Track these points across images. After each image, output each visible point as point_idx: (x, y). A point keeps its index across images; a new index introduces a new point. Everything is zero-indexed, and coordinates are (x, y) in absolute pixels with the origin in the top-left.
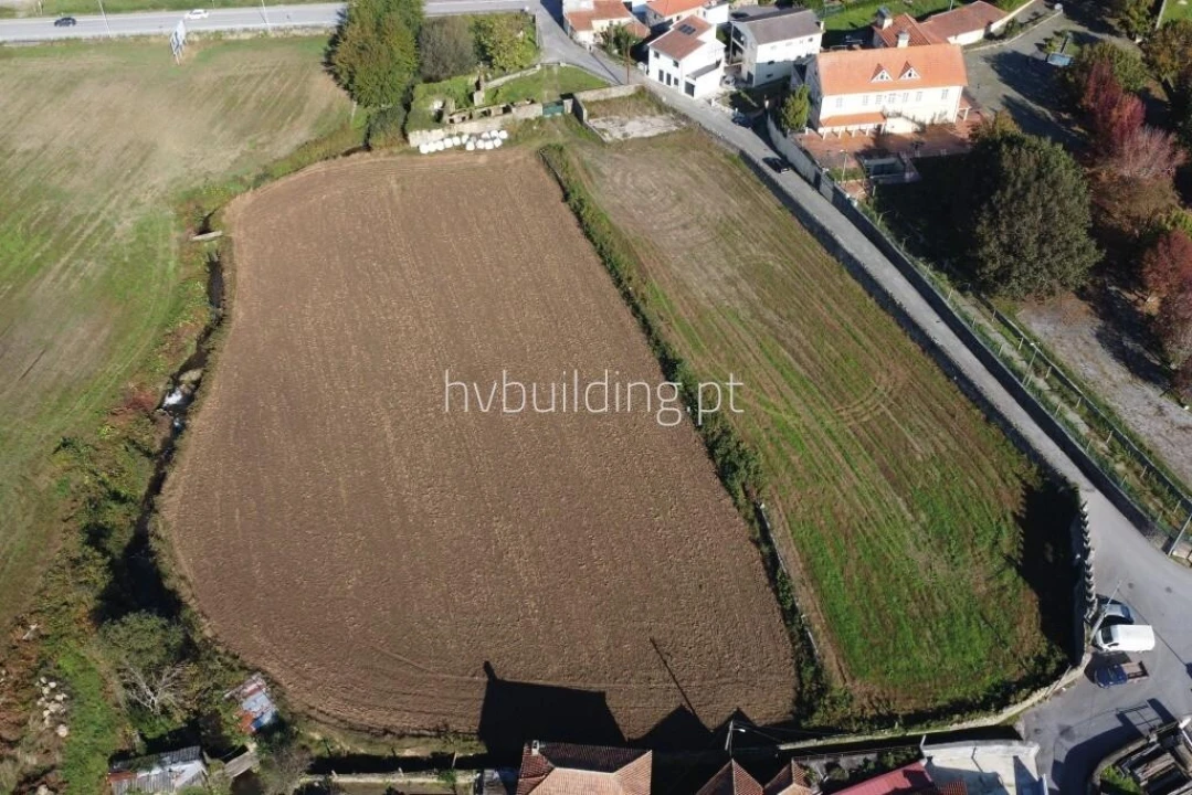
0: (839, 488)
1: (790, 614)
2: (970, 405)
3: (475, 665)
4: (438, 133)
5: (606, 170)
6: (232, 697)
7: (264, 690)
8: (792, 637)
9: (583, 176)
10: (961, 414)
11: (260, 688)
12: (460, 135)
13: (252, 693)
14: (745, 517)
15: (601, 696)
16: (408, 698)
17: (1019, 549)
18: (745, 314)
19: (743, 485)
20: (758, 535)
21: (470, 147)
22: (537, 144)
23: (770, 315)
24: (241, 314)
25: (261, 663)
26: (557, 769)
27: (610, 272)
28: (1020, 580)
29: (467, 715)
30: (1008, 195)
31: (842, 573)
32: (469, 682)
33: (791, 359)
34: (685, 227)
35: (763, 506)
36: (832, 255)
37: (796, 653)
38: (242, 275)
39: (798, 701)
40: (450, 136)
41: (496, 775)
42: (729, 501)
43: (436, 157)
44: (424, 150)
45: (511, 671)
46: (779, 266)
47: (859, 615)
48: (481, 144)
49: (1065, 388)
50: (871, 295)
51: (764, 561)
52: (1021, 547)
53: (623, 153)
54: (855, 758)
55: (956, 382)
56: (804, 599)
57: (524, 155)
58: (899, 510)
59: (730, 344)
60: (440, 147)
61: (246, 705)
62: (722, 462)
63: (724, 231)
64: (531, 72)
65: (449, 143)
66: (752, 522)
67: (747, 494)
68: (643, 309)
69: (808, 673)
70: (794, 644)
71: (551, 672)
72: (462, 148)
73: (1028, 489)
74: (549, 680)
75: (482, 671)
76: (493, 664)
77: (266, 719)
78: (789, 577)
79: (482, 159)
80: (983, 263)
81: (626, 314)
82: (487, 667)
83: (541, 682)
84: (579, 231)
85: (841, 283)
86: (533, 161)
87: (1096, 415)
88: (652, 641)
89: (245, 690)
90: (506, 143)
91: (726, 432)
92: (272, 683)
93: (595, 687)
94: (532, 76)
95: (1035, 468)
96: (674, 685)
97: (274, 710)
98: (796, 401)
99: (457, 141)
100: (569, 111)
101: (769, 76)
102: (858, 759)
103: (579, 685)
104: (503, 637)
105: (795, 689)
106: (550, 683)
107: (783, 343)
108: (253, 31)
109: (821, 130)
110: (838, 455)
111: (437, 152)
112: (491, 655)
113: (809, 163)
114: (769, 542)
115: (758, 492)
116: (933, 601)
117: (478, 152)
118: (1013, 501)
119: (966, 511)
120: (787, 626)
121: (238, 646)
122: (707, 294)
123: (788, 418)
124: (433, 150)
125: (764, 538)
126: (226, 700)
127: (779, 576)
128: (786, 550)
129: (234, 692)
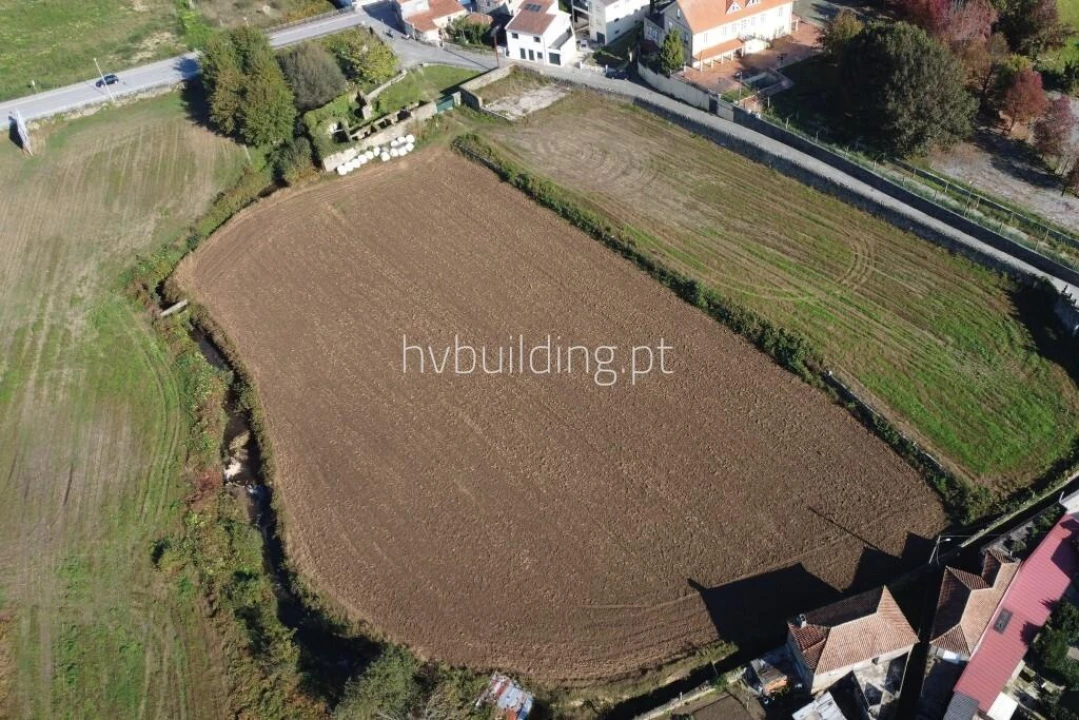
0: (877, 339)
1: (902, 447)
2: (931, 245)
3: (681, 586)
4: (351, 152)
5: (527, 145)
6: (484, 704)
7: (511, 684)
8: (912, 464)
9: (510, 155)
10: (930, 254)
11: (506, 684)
12: (370, 149)
13: (500, 692)
14: (818, 386)
15: (799, 565)
16: (642, 636)
17: (1030, 339)
18: (720, 229)
19: (805, 363)
20: (837, 397)
21: (385, 157)
22: (447, 139)
23: (739, 224)
24: (257, 369)
25: (489, 664)
26: (833, 629)
27: (583, 229)
28: (1044, 360)
29: (703, 628)
30: (906, 73)
31: (920, 400)
32: (685, 602)
33: (779, 253)
34: (624, 173)
35: (831, 373)
36: (760, 162)
37: (923, 474)
38: (233, 333)
39: (947, 507)
40: (362, 152)
41: (762, 662)
42: (797, 380)
43: (357, 174)
44: (342, 171)
45: (716, 579)
46: (722, 183)
47: (951, 426)
48: (395, 153)
49: (995, 211)
50: (808, 185)
51: (854, 416)
52: (1030, 336)
53: (531, 126)
54: (1020, 530)
55: (913, 231)
56: (907, 431)
57: (440, 153)
58: (930, 340)
59: (724, 256)
60: (357, 164)
61: (502, 703)
62: (776, 351)
63: (660, 168)
64: (399, 78)
65: (363, 159)
66: (825, 389)
67: (811, 369)
68: (634, 250)
69: (942, 486)
70: (917, 469)
71: (747, 567)
72: (378, 159)
73: (1009, 293)
74: (749, 572)
75: (689, 588)
76: (695, 579)
77: (528, 707)
78: (885, 419)
79: (403, 166)
80: (901, 132)
81: (618, 260)
82: (692, 583)
83: (743, 577)
84: (532, 203)
85: (778, 183)
86: (451, 155)
87: (1027, 223)
88: (810, 508)
89: (493, 692)
90: (417, 145)
91: (765, 326)
92: (514, 676)
93: (790, 562)
94: (402, 82)
95: (1005, 275)
96: (848, 535)
97: (531, 697)
98: (803, 285)
99: (370, 155)
100: (459, 103)
101: (617, 32)
102: (1022, 530)
103: (775, 566)
104: (688, 554)
105: (938, 500)
106: (752, 574)
107: (764, 243)
108: (96, 105)
109: (696, 65)
110: (860, 314)
111: (356, 170)
112: (688, 572)
113: (701, 93)
114: (851, 399)
115: (821, 363)
116: (997, 399)
117: (395, 160)
118: (1005, 307)
119: (977, 323)
120: (902, 457)
121: (458, 658)
122: (678, 222)
123: (805, 299)
124: (351, 169)
125: (844, 397)
126: (480, 708)
127: (876, 422)
128: (870, 400)
129: (482, 698)
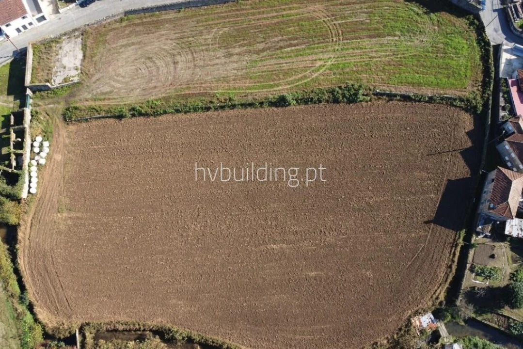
0: (375, 57)
1: (431, 100)
3: (425, 227)
5: (106, 89)
6: (420, 331)
7: (420, 317)
8: (440, 103)
9: (106, 102)
11: (419, 319)
12: (30, 165)
13: (421, 323)
14: (375, 100)
15: (449, 181)
16: (435, 257)
17: (422, 8)
18: (255, 57)
19: (364, 95)
20: (387, 98)
23: (260, 46)
25: (405, 317)
26: (509, 200)
28: (436, 14)
29: (447, 234)
31: (418, 73)
32: (432, 231)
33: (294, 48)
34: (175, 63)
35: (378, 91)
37: (447, 104)
39: (467, 110)
41: (480, 227)
45: (431, 213)
46: (225, 29)
47: (439, 75)
48: (44, 155)
51: (402, 101)
52: (421, 6)
53: (92, 75)
56: (429, 92)
57: (65, 132)
58: (392, 40)
59: (275, 71)
61: (425, 325)
62: (347, 99)
63: (187, 45)
66: (379, 98)
67: (367, 95)
68: (236, 103)
69: (459, 104)
70: (443, 104)
71: (434, 198)
74: (438, 199)
75: (428, 225)
76: (426, 220)
77: (432, 317)
78: (416, 94)
79: (58, 157)
81: (230, 113)
82: (426, 223)
85: (249, 7)
86: (72, 128)
88: (428, 155)
89: (418, 326)
90: (48, 139)
91: (332, 92)
92: (417, 313)
93: (445, 181)
96: (450, 153)
97: (430, 313)
99: (34, 168)
100: (32, 94)
102: (501, 99)
103: (442, 189)
104: (413, 213)
105: (461, 110)
107: (282, 48)
110: (356, 51)
112: (421, 220)
114: (395, 95)
115: (370, 89)
116: (438, 47)
119: (400, 17)
120: (433, 103)
121: (393, 328)
125: (391, 96)
126: (420, 334)
127: (413, 98)
128: (403, 90)
129: (417, 331)
